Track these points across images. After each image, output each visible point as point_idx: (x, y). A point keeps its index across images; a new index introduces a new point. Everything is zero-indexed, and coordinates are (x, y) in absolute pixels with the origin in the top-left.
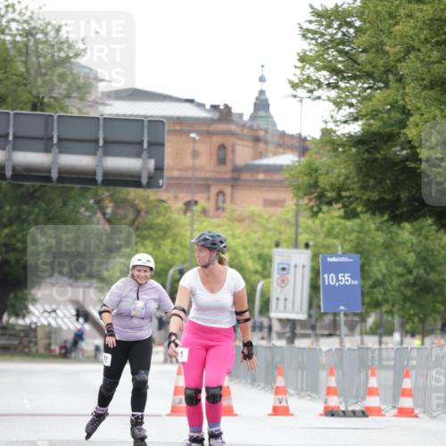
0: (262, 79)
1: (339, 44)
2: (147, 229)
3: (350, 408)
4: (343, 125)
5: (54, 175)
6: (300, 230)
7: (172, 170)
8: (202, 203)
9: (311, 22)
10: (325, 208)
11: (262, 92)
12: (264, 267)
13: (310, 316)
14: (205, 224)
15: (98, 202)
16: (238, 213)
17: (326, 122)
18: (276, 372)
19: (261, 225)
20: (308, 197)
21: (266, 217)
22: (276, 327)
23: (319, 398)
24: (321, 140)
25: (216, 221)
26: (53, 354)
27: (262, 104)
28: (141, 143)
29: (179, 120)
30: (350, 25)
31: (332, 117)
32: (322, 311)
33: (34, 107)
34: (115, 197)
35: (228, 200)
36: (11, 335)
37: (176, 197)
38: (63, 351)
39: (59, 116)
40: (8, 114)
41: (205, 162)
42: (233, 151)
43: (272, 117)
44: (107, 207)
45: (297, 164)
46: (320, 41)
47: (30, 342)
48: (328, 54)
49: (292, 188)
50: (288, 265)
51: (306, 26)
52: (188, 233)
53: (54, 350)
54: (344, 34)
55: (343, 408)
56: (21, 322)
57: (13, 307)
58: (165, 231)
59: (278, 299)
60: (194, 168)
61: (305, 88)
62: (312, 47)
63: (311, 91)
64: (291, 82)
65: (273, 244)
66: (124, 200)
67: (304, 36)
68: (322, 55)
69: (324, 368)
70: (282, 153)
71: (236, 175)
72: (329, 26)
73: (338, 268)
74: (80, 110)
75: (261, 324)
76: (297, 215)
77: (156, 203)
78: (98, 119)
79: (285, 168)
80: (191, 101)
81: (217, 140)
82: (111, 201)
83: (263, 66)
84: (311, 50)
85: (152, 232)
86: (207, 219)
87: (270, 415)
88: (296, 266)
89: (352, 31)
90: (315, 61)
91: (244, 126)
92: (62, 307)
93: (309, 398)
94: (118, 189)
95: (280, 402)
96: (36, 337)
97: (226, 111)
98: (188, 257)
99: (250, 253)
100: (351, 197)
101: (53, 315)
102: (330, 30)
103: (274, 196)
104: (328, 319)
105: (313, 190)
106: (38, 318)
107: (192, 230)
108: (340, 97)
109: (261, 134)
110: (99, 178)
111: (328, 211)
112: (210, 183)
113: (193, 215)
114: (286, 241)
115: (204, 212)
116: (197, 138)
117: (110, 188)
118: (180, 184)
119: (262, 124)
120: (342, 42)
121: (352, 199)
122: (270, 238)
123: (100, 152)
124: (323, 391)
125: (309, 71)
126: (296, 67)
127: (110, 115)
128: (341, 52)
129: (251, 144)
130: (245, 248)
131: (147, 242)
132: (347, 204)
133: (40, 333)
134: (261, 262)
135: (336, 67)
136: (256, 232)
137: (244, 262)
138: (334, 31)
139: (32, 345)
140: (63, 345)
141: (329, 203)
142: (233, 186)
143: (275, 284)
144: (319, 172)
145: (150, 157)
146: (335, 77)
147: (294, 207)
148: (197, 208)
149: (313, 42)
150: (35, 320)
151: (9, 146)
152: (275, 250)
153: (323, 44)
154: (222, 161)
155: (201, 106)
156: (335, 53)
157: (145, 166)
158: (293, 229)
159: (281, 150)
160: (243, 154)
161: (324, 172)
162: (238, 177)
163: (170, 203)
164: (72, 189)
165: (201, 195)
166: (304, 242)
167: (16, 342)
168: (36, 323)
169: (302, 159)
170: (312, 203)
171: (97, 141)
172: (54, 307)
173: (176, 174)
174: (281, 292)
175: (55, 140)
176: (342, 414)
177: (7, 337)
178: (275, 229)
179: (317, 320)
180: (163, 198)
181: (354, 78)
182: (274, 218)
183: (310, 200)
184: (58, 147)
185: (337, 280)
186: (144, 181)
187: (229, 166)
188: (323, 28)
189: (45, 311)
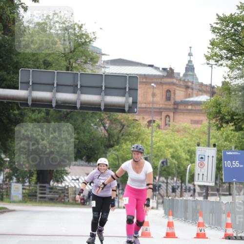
0: (190, 55)
1: (232, 36)
2: (127, 135)
3: (239, 235)
4: (234, 80)
5: (78, 106)
6: (211, 137)
7: (141, 103)
8: (158, 121)
9: (217, 24)
10: (224, 125)
11: (190, 61)
12: (191, 157)
13: (216, 184)
14: (159, 133)
15: (101, 120)
16: (177, 127)
17: (225, 78)
18: (198, 215)
19: (189, 134)
20: (215, 119)
21: (192, 129)
22: (198, 190)
23: (222, 229)
24: (222, 87)
25: (165, 131)
26: (77, 202)
27: (190, 68)
28: (125, 89)
29: (145, 76)
30: (239, 25)
31: (228, 75)
32: (223, 181)
33: (68, 69)
34: (111, 118)
35: (172, 120)
36: (54, 192)
37: (143, 118)
38: (82, 201)
39: (81, 74)
40: (54, 72)
41: (159, 100)
42: (174, 93)
43: (196, 75)
44: (106, 123)
45: (209, 101)
46: (222, 34)
47: (65, 196)
48: (227, 41)
49: (206, 114)
50: (205, 155)
51: (215, 25)
52: (150, 138)
53: (78, 201)
54: (235, 30)
55: (235, 235)
56: (60, 185)
57: (56, 177)
58: (138, 137)
59: (199, 174)
60: (153, 103)
61: (214, 59)
62: (218, 37)
63: (217, 61)
64: (206, 56)
65: (196, 145)
66: (116, 120)
67: (213, 31)
68: (224, 41)
69: (224, 213)
70: (202, 95)
71: (176, 107)
72: (227, 26)
73: (232, 158)
74: (92, 70)
75: (190, 188)
76: (209, 129)
77: (133, 121)
78: (102, 75)
79: (203, 103)
80: (152, 66)
81: (165, 87)
82: (108, 120)
83: (191, 48)
84: (217, 39)
85: (130, 137)
86: (160, 130)
87: (195, 238)
88: (208, 156)
89: (240, 28)
90: (219, 45)
91: (180, 80)
92: (82, 177)
93: (216, 229)
94: (112, 113)
95: (201, 231)
96: (68, 193)
97: (170, 71)
98: (150, 151)
99: (184, 149)
100: (239, 119)
101: (77, 181)
102: (228, 28)
103: (196, 118)
104: (226, 186)
105: (218, 115)
106: (69, 183)
107: (152, 137)
108: (233, 64)
109: (190, 84)
110: (102, 108)
111: (226, 127)
112: (162, 110)
113: (152, 128)
114: (203, 143)
115: (159, 126)
116: (155, 86)
117: (108, 113)
118: (146, 111)
119: (190, 79)
120: (234, 35)
121: (239, 120)
122: (194, 141)
123: (103, 93)
124: (224, 225)
125: (216, 50)
126: (209, 48)
127: (108, 73)
128: (233, 40)
129: (184, 90)
130: (181, 146)
131: (128, 142)
132: (236, 123)
133: (70, 191)
134: (190, 154)
135: (231, 48)
136: (187, 138)
137: (180, 154)
138: (230, 29)
139: (66, 197)
140: (82, 197)
141: (227, 123)
142: (174, 113)
143: (197, 166)
144: (221, 105)
145: (130, 96)
146: (230, 54)
147: (208, 124)
148: (155, 125)
149: (219, 34)
150: (67, 184)
151: (54, 90)
152: (197, 147)
153: (224, 35)
154: (168, 99)
155: (157, 68)
156: (230, 41)
157: (127, 101)
158: (207, 136)
159: (201, 93)
160: (179, 95)
161: (224, 105)
162: (177, 108)
163: (140, 121)
164: (87, 113)
165: (157, 117)
166: (213, 143)
167: (57, 196)
168: (68, 186)
169: (212, 98)
170: (218, 122)
171: (101, 87)
172: (78, 177)
173: (143, 105)
174: (201, 170)
175: (79, 87)
176: (234, 238)
177: (52, 193)
178: (197, 136)
179: (220, 187)
180: (137, 119)
181: (241, 54)
182: (196, 130)
183: (217, 120)
184: (80, 91)
185: (232, 164)
186: (127, 109)
187: (172, 102)
188: (223, 27)
189: (73, 179)
